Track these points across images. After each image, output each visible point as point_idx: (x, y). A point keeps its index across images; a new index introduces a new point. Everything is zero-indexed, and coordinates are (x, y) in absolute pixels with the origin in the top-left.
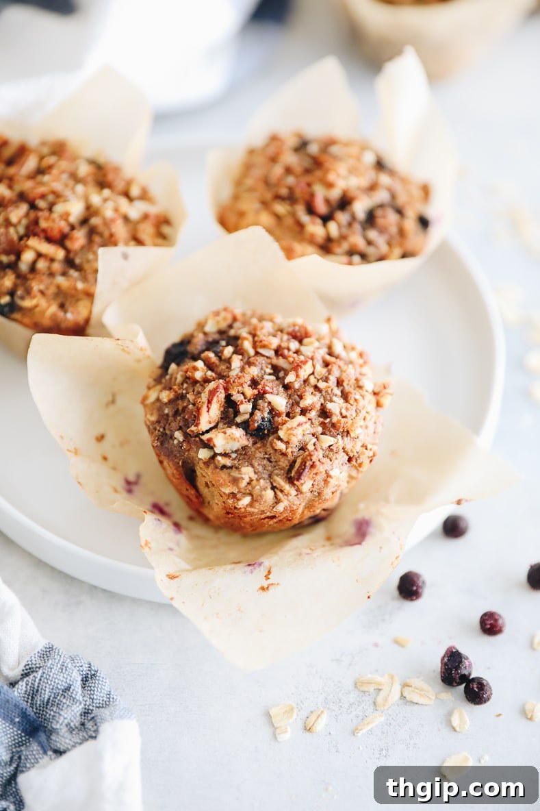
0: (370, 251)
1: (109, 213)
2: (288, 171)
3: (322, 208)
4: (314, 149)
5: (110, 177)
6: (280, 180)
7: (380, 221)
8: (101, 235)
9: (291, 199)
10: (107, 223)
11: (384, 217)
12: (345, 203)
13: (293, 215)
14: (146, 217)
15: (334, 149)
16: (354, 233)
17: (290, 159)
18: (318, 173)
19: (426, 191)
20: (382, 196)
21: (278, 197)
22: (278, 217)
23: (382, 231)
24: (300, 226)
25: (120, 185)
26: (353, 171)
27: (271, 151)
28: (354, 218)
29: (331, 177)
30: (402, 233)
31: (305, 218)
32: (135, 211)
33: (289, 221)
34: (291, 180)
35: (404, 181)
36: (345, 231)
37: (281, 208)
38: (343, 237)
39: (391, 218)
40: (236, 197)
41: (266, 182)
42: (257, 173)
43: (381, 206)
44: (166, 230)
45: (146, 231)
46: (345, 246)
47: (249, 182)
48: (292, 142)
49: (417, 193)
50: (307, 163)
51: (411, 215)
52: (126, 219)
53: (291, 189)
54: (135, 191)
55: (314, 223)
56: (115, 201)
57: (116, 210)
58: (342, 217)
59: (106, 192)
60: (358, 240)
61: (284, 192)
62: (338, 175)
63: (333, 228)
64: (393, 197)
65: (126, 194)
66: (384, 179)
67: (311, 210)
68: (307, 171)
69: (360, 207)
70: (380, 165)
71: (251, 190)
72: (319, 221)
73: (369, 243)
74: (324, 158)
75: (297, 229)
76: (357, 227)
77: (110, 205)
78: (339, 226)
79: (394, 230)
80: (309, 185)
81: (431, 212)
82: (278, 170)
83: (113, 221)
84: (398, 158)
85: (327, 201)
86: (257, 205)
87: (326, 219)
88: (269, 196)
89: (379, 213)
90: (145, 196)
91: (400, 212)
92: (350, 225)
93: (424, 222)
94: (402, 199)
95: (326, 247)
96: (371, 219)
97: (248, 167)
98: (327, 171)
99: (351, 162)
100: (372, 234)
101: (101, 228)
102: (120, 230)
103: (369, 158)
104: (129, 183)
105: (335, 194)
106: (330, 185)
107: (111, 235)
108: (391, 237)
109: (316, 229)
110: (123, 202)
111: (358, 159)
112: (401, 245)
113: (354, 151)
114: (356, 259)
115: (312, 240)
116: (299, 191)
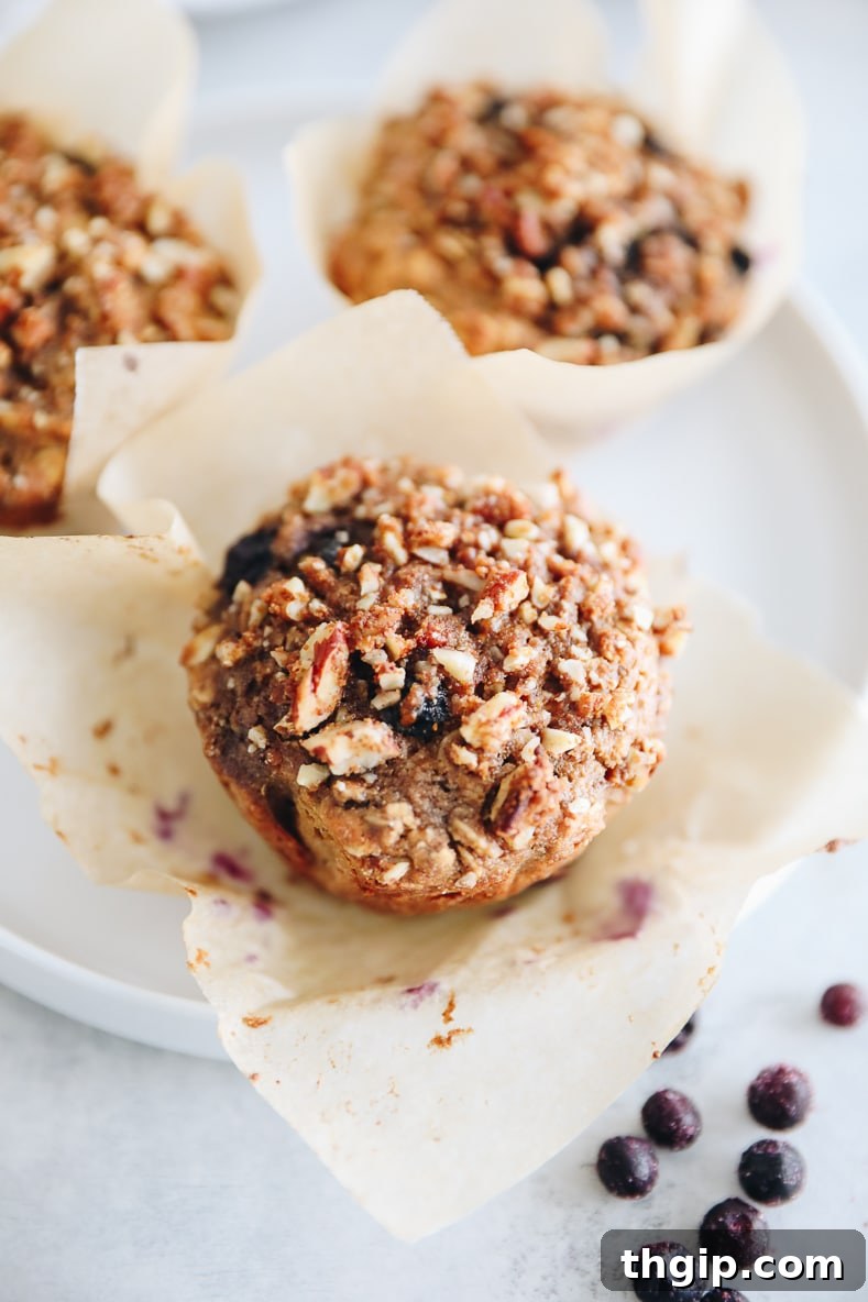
0: (638, 327)
1: (102, 269)
2: (467, 165)
3: (535, 240)
4: (516, 117)
5: (109, 191)
6: (451, 184)
7: (655, 264)
8: (84, 314)
9: (473, 224)
10: (99, 289)
11: (662, 255)
12: (582, 228)
13: (478, 256)
14: (178, 275)
15: (557, 117)
16: (602, 291)
17: (469, 139)
18: (528, 169)
19: (742, 193)
20: (655, 211)
21: (447, 222)
22: (449, 264)
23: (659, 284)
24: (493, 281)
25: (128, 209)
26: (598, 162)
27: (430, 124)
28: (601, 259)
29: (554, 177)
30: (699, 286)
31: (502, 263)
32: (156, 261)
33: (470, 270)
34: (471, 184)
35: (699, 176)
36: (584, 287)
37: (453, 244)
38: (580, 301)
39: (675, 256)
40: (364, 221)
42: (405, 170)
43: (656, 232)
44: (222, 297)
45: (180, 306)
46: (586, 319)
47: (389, 188)
48: (470, 102)
49: (725, 200)
50: (500, 147)
51: (715, 245)
52: (139, 279)
53: (473, 204)
54: (159, 220)
55: (520, 274)
56: (114, 243)
57: (118, 263)
58: (578, 259)
59: (100, 224)
60: (611, 306)
61: (458, 209)
62: (567, 172)
63: (560, 283)
64: (679, 209)
65: (141, 227)
66: (660, 175)
67: (514, 247)
68: (506, 165)
69: (613, 238)
70: (650, 146)
71: (393, 205)
72: (531, 269)
73: (634, 309)
74: (538, 136)
75: (485, 284)
76: (609, 278)
77: (105, 250)
78: (573, 277)
79: (682, 280)
80: (509, 194)
81: (754, 237)
82: (444, 165)
83: (108, 286)
84: (685, 130)
85: (547, 227)
86: (402, 238)
87: (545, 264)
88: (428, 217)
89: (652, 246)
90: (179, 230)
91: (693, 241)
92: (594, 273)
93: (740, 261)
94: (697, 215)
95: (548, 321)
96: (636, 261)
97: (385, 158)
98: (544, 164)
99: (592, 142)
100: (640, 292)
101: (86, 302)
102: (124, 304)
103: (628, 132)
104: (146, 204)
105: (562, 211)
106: (550, 195)
107: (105, 317)
108: (679, 295)
109: (525, 286)
110: (133, 245)
111: (605, 135)
112: (698, 310)
113: (595, 118)
114: (609, 344)
115: (516, 309)
116: (489, 210)
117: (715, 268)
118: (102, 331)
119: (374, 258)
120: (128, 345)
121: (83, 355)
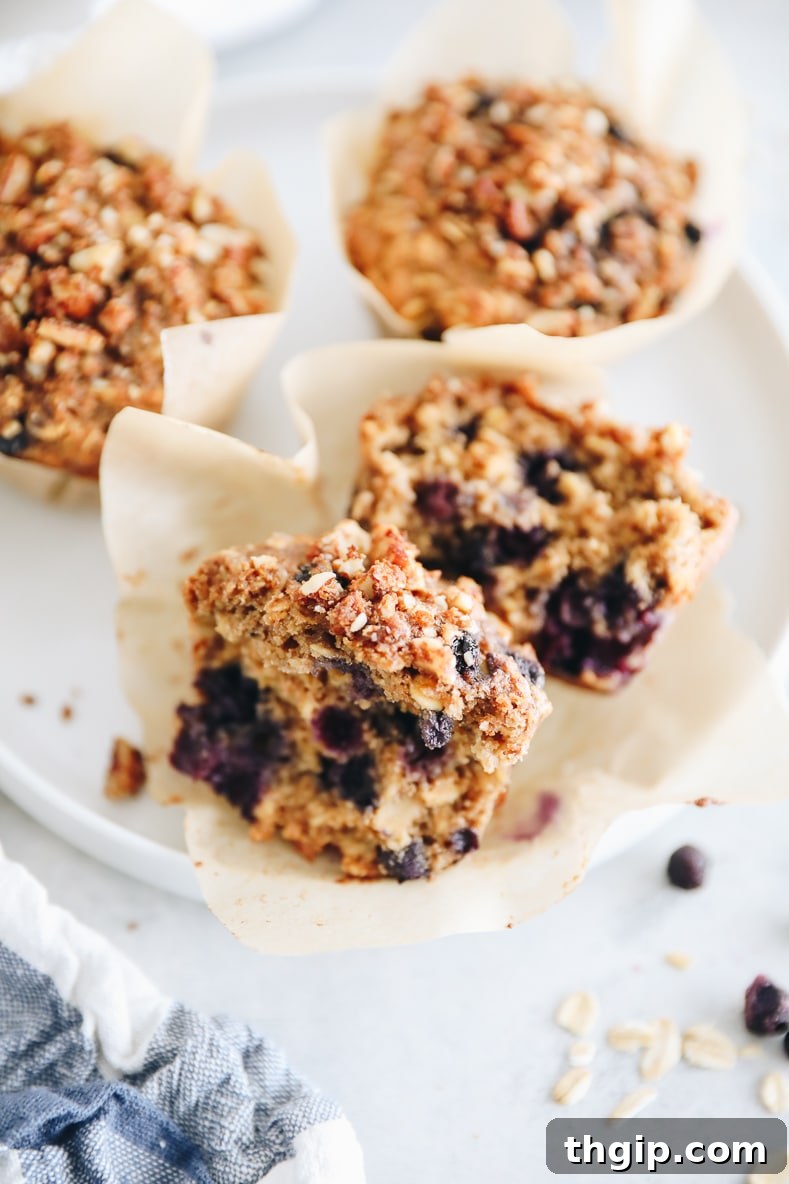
0: (609, 297)
1: (166, 259)
2: (462, 157)
3: (523, 225)
4: (501, 112)
5: (158, 189)
6: (450, 175)
7: (623, 243)
8: (158, 299)
9: (471, 211)
10: (167, 277)
11: (630, 235)
12: (562, 214)
13: (476, 239)
14: (226, 254)
15: (537, 114)
16: (580, 269)
17: (464, 133)
18: (515, 163)
19: (691, 171)
20: (622, 195)
21: (447, 208)
22: (451, 245)
23: (627, 259)
24: (490, 261)
25: (175, 202)
26: (572, 153)
27: (428, 123)
28: (579, 240)
29: (539, 172)
30: (660, 260)
31: (498, 247)
32: (206, 244)
33: (469, 251)
34: (467, 175)
35: (656, 161)
36: (565, 266)
37: (454, 228)
38: (563, 277)
39: (642, 232)
40: (372, 202)
41: (425, 177)
42: (408, 160)
43: (622, 214)
44: (260, 267)
45: (230, 280)
46: (567, 293)
47: (395, 177)
48: (464, 99)
49: (678, 180)
50: (492, 140)
51: (672, 223)
52: (194, 262)
53: (468, 191)
54: (202, 209)
55: (512, 256)
56: (173, 235)
57: (177, 251)
58: (559, 241)
59: (156, 219)
60: (589, 283)
61: (458, 198)
62: (548, 165)
63: (545, 261)
64: (641, 193)
65: (187, 216)
66: (625, 163)
67: (506, 232)
68: (495, 158)
69: (587, 223)
70: (614, 135)
71: (398, 192)
72: (521, 252)
73: (607, 283)
74: (520, 132)
75: (483, 264)
76: (585, 256)
77: (165, 241)
78: (556, 257)
79: (646, 256)
80: (500, 186)
81: (703, 213)
82: (444, 158)
83: (174, 271)
84: (642, 122)
85: (532, 213)
86: (412, 223)
87: (532, 245)
88: (431, 206)
89: (620, 227)
90: (219, 216)
91: (652, 220)
92: (573, 253)
93: (692, 234)
94: (656, 198)
95: (536, 294)
96: (607, 238)
97: (389, 152)
98: (531, 161)
99: (567, 136)
100: (611, 267)
101: (157, 287)
102: (188, 285)
103: (596, 123)
104: (190, 194)
105: (545, 200)
106: (535, 186)
107: (177, 300)
108: (642, 268)
109: (516, 265)
110: (185, 230)
111: (579, 130)
112: (658, 280)
113: (568, 114)
114: (587, 313)
115: (510, 285)
116: (483, 198)
117: (672, 243)
118: (174, 313)
119: (387, 239)
120: (198, 322)
121: (165, 335)
